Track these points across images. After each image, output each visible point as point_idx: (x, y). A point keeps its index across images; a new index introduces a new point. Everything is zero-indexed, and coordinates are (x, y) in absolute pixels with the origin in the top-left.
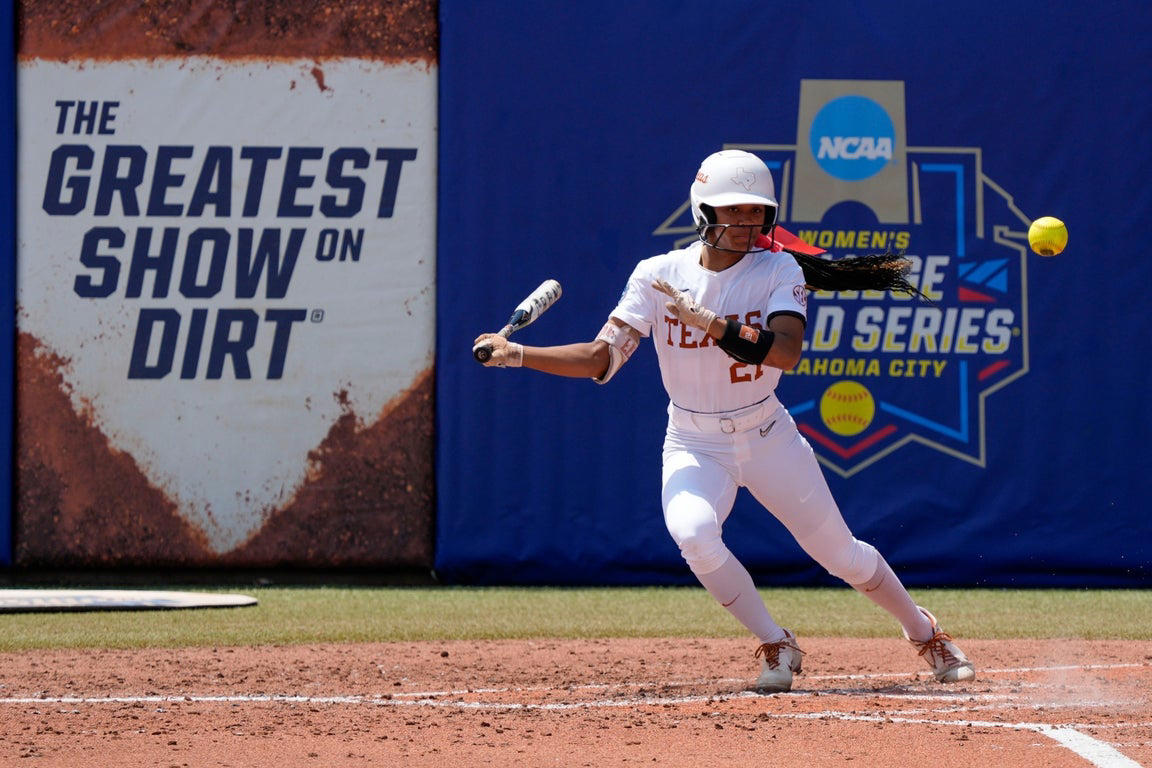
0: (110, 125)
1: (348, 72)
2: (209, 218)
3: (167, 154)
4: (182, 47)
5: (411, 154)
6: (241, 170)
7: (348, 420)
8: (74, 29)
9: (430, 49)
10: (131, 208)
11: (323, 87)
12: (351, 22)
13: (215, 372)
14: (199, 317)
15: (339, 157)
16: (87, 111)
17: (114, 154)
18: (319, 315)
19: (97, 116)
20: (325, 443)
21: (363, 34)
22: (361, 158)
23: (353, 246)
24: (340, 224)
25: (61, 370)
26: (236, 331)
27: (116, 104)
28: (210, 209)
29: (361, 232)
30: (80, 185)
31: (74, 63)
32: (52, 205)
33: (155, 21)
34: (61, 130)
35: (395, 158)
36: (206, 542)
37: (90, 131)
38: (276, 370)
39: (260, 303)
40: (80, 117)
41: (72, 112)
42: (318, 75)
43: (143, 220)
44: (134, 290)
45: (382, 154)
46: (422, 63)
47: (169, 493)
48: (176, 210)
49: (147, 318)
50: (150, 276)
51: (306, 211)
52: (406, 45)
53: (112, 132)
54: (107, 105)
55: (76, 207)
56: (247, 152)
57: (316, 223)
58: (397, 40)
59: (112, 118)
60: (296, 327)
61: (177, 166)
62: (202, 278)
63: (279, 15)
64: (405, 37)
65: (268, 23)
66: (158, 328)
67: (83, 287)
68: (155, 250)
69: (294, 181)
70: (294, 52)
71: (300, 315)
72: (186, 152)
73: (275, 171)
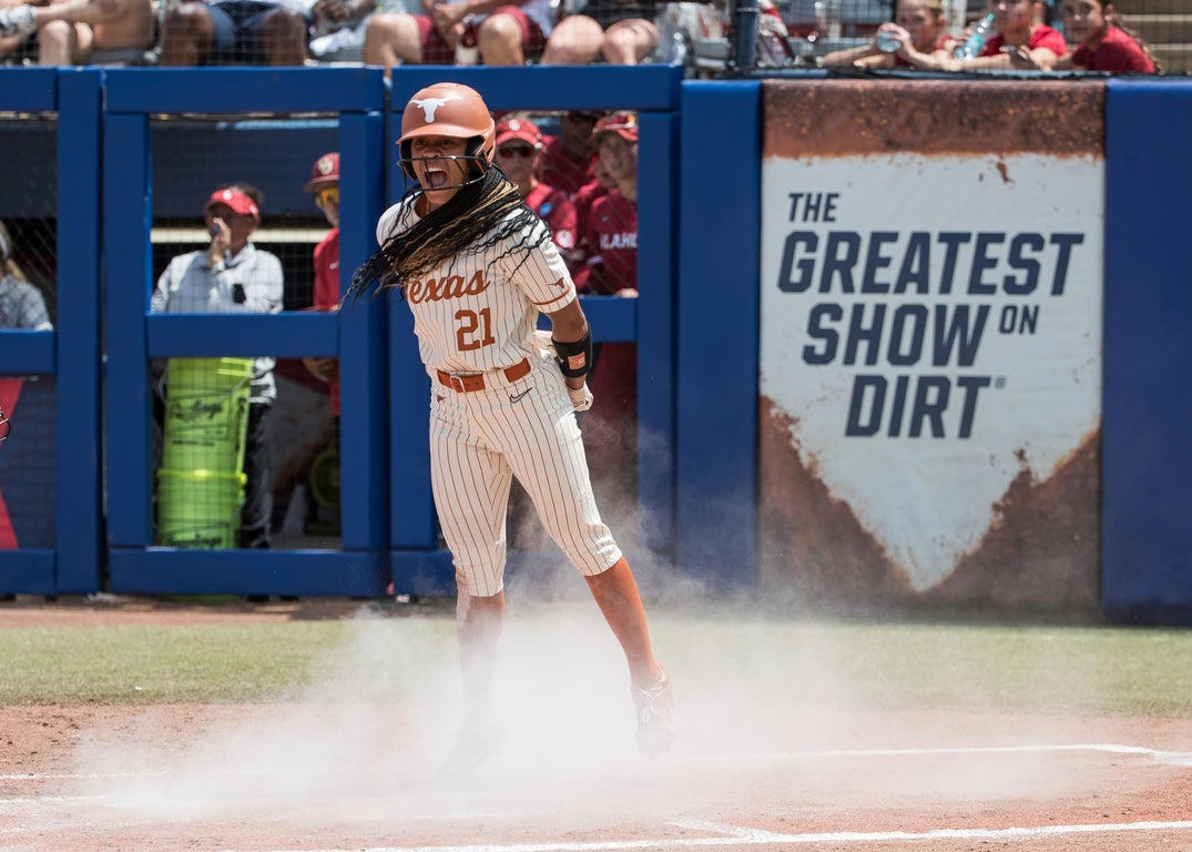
0: (832, 214)
1: (1026, 165)
2: (911, 295)
3: (879, 238)
4: (891, 145)
5: (1079, 239)
6: (938, 252)
7: (1025, 476)
8: (804, 131)
9: (1097, 145)
10: (848, 287)
11: (1006, 179)
12: (1030, 121)
13: (915, 431)
14: (903, 382)
15: (1019, 241)
16: (813, 202)
17: (835, 238)
18: (1001, 382)
19: (821, 206)
20: (1008, 495)
21: (1039, 132)
22: (1037, 241)
23: (1030, 320)
24: (1019, 301)
25: (791, 428)
26: (932, 395)
27: (836, 196)
28: (912, 287)
29: (1037, 309)
30: (807, 266)
31: (803, 160)
32: (785, 285)
33: (869, 122)
34: (792, 218)
35: (1067, 242)
36: (908, 580)
37: (815, 219)
38: (965, 431)
39: (953, 370)
40: (808, 207)
41: (802, 203)
42: (1002, 168)
43: (858, 297)
44: (850, 359)
45: (1056, 238)
46: (1089, 157)
47: (879, 537)
48: (884, 288)
49: (861, 382)
50: (863, 346)
51: (991, 289)
52: (1075, 141)
53: (832, 220)
54: (830, 196)
55: (803, 286)
56: (943, 237)
57: (1000, 300)
58: (1069, 138)
59: (833, 207)
60: (983, 392)
61: (886, 250)
62: (905, 349)
63: (970, 115)
64: (1075, 134)
65: (961, 124)
66: (870, 391)
67: (810, 356)
68: (867, 323)
69: (982, 262)
70: (983, 148)
71: (985, 382)
72: (892, 237)
73: (966, 253)
